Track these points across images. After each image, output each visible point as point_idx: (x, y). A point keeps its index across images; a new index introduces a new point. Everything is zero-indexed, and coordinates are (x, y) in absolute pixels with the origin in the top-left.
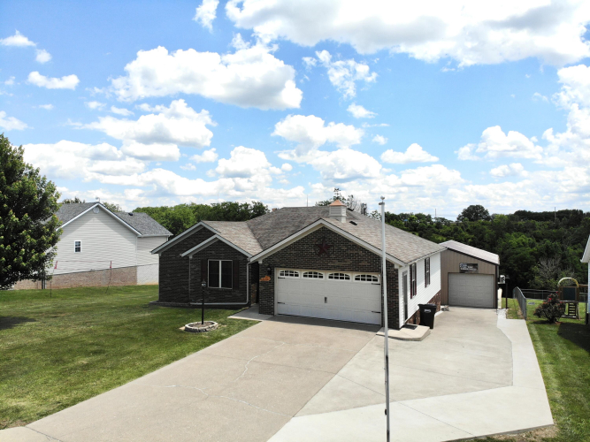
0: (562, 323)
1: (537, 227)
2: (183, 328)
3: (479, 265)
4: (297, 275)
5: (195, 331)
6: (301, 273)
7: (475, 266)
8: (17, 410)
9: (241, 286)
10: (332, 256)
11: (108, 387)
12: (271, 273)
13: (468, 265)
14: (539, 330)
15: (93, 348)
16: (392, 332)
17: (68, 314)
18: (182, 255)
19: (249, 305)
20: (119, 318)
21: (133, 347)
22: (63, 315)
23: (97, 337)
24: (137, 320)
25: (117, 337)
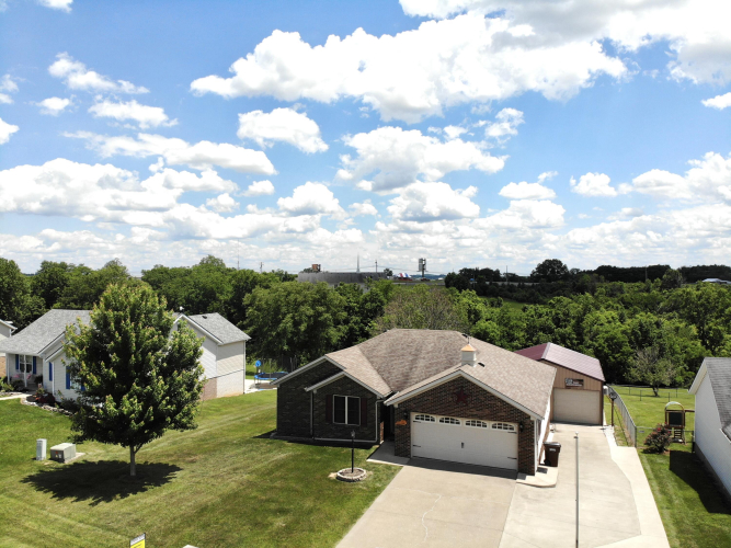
0: (672, 452)
1: (625, 290)
2: (333, 475)
3: (585, 382)
4: (433, 420)
5: (349, 481)
6: (437, 418)
7: (581, 381)
9: (369, 424)
10: (471, 406)
12: (407, 418)
13: (574, 380)
14: (651, 462)
15: (273, 506)
16: (529, 479)
17: (202, 456)
18: (307, 389)
19: (378, 443)
20: (259, 461)
21: (308, 504)
22: (197, 458)
23: (264, 491)
24: (280, 465)
25: (281, 489)
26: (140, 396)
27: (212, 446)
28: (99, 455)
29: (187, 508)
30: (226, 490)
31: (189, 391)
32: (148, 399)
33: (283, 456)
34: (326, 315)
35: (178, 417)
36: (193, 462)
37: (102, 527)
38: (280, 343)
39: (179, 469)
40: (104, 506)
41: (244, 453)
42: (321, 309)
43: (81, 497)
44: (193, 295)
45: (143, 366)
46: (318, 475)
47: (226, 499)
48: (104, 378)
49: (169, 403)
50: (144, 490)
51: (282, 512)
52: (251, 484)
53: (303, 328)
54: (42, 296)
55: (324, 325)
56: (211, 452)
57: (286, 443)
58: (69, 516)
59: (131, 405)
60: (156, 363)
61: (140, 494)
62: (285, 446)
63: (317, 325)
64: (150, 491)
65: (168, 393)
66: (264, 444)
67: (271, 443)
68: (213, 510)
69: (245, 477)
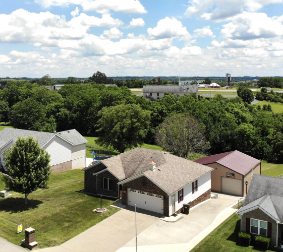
2: (94, 210)
3: (235, 175)
5: (98, 213)
6: (137, 191)
7: (233, 174)
8: (55, 241)
9: (116, 191)
10: (148, 187)
11: (76, 235)
12: (126, 190)
13: (230, 174)
15: (68, 219)
16: (166, 218)
17: (52, 198)
18: (94, 174)
19: (119, 199)
20: (72, 202)
21: (80, 219)
22: (50, 199)
23: (67, 214)
24: (78, 204)
25: (73, 214)
26: (27, 177)
27: (58, 194)
28: (17, 195)
29: (40, 217)
30: (55, 212)
31: (44, 175)
32: (29, 179)
33: (81, 200)
34: (138, 124)
35: (40, 185)
36: (48, 200)
37: (12, 221)
38: (114, 137)
39: (42, 203)
40: (14, 214)
41: (68, 198)
42: (135, 120)
43: (7, 211)
44: (81, 104)
45: (28, 167)
46: (89, 210)
47: (54, 215)
48: (16, 171)
49: (37, 180)
50: (28, 210)
51: (69, 221)
52: (64, 211)
53: (124, 130)
54: (7, 100)
55: (137, 129)
56: (56, 196)
57: (86, 195)
58: (3, 217)
59: (23, 180)
60: (33, 166)
61: (26, 211)
62: (84, 196)
63: (133, 129)
64: (30, 210)
65: (36, 176)
66: (77, 195)
67: (80, 195)
68: (48, 219)
69: (64, 208)
